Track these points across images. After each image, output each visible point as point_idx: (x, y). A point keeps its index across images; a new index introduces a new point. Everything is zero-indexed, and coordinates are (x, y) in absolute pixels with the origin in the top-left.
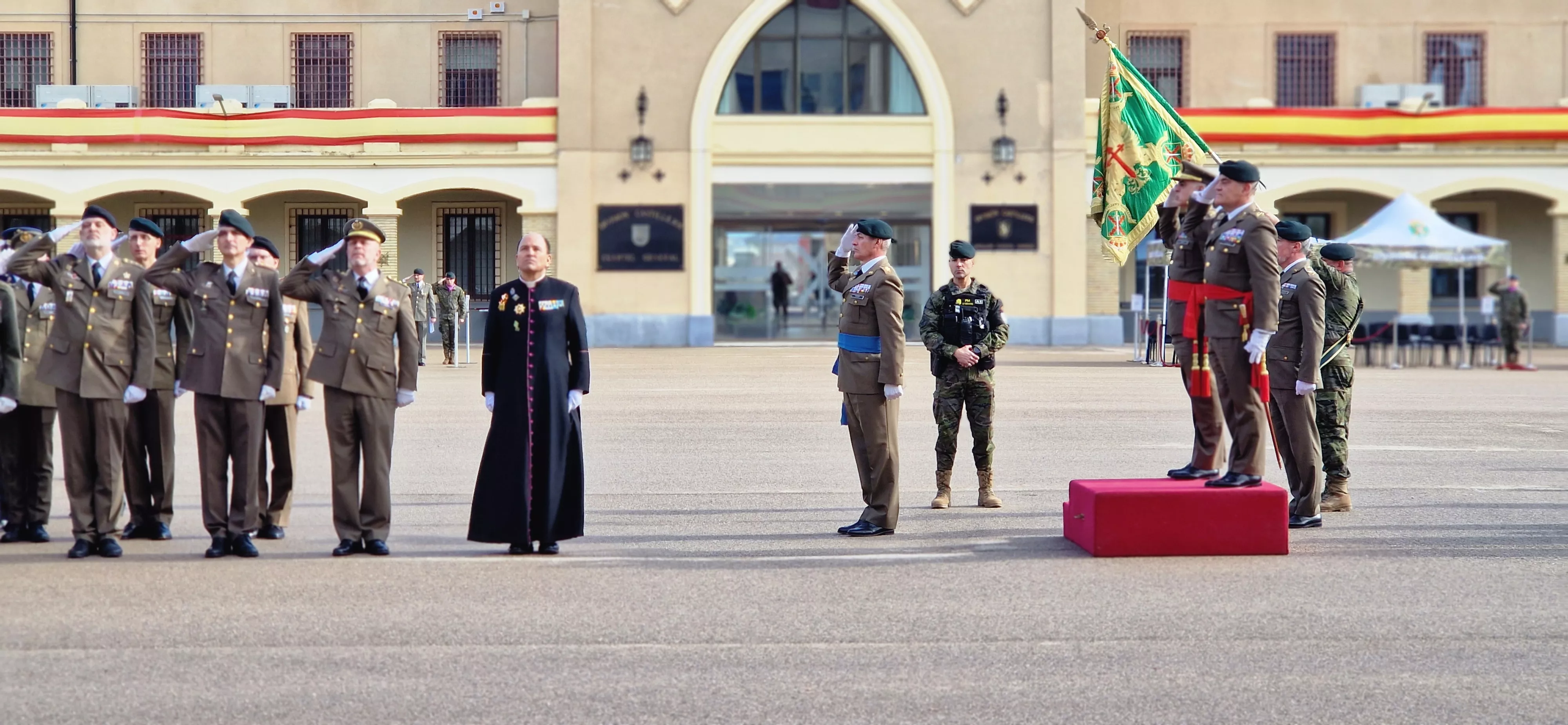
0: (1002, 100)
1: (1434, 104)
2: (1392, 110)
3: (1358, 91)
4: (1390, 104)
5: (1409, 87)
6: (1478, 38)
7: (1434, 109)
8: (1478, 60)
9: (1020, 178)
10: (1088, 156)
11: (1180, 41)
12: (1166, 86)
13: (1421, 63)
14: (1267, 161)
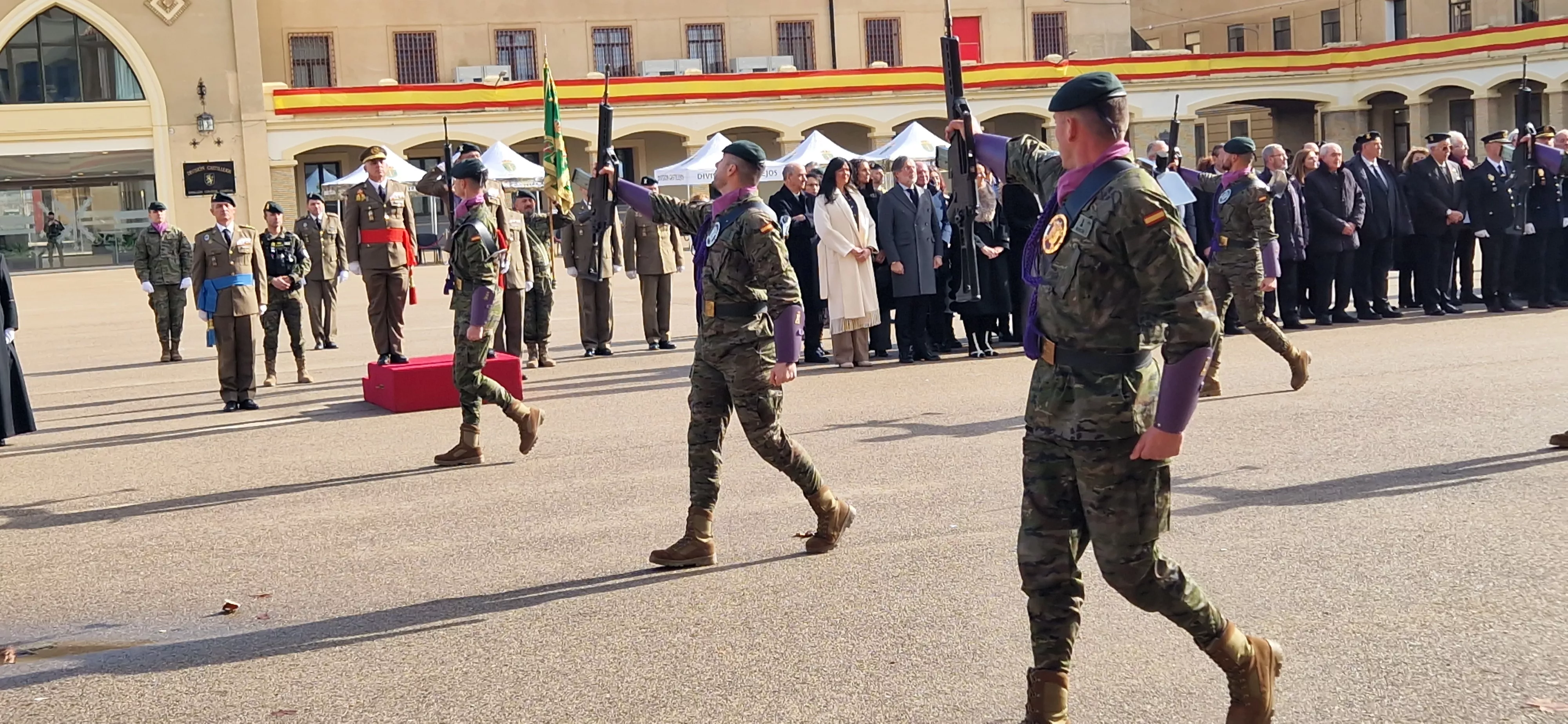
0: (201, 86)
2: (477, 85)
3: (454, 71)
4: (475, 80)
5: (488, 68)
6: (530, 33)
7: (506, 83)
8: (531, 48)
9: (219, 142)
10: (268, 124)
11: (327, 38)
12: (319, 72)
13: (493, 50)
14: (395, 123)
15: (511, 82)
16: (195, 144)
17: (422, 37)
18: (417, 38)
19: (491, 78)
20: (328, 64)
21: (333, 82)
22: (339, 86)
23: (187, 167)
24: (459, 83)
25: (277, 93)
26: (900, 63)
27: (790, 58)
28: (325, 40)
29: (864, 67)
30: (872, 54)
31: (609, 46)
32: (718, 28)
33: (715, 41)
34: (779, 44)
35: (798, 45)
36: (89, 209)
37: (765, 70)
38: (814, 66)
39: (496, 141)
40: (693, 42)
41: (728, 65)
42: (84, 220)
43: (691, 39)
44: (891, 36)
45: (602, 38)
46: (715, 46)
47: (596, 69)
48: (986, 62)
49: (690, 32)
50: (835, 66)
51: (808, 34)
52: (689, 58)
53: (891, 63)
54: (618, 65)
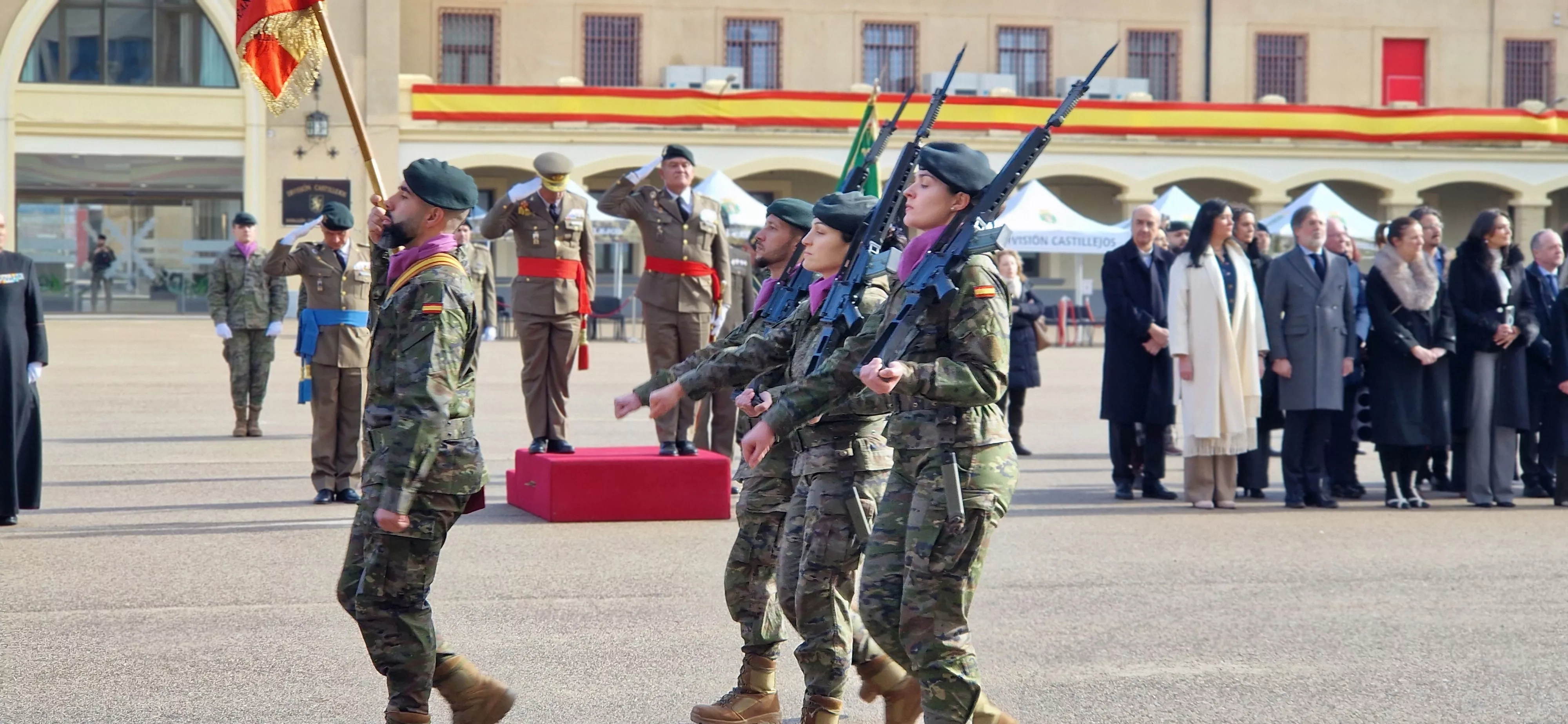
1: (735, 87)
2: (695, 92)
3: (663, 72)
4: (693, 85)
5: (712, 69)
6: (775, 24)
7: (735, 92)
8: (775, 45)
9: (333, 153)
10: (402, 132)
11: (491, 18)
12: (477, 63)
13: (721, 45)
14: (576, 139)
15: (742, 91)
16: (300, 153)
17: (623, 23)
18: (616, 23)
19: (715, 84)
20: (490, 53)
21: (494, 79)
22: (504, 82)
23: (288, 185)
24: (668, 88)
25: (418, 89)
26: (1304, 98)
27: (1144, 83)
28: (489, 20)
29: (1250, 101)
30: (1264, 85)
31: (884, 49)
32: (1043, 32)
33: (1037, 51)
34: (1129, 62)
35: (1156, 65)
36: (150, 235)
37: (1106, 96)
38: (1178, 95)
39: (712, 173)
40: (1006, 50)
41: (1054, 86)
42: (143, 250)
43: (1003, 46)
44: (1294, 60)
45: (875, 37)
46: (1037, 60)
47: (865, 79)
48: (1432, 104)
49: (1003, 37)
50: (1208, 98)
51: (1172, 50)
52: (998, 72)
53: (1290, 94)
54: (896, 75)
